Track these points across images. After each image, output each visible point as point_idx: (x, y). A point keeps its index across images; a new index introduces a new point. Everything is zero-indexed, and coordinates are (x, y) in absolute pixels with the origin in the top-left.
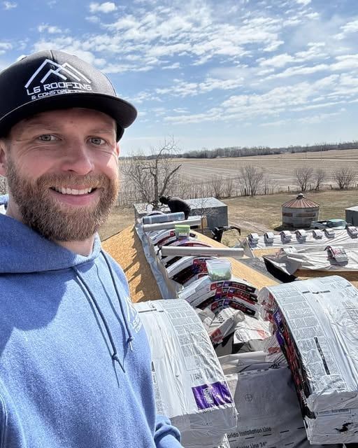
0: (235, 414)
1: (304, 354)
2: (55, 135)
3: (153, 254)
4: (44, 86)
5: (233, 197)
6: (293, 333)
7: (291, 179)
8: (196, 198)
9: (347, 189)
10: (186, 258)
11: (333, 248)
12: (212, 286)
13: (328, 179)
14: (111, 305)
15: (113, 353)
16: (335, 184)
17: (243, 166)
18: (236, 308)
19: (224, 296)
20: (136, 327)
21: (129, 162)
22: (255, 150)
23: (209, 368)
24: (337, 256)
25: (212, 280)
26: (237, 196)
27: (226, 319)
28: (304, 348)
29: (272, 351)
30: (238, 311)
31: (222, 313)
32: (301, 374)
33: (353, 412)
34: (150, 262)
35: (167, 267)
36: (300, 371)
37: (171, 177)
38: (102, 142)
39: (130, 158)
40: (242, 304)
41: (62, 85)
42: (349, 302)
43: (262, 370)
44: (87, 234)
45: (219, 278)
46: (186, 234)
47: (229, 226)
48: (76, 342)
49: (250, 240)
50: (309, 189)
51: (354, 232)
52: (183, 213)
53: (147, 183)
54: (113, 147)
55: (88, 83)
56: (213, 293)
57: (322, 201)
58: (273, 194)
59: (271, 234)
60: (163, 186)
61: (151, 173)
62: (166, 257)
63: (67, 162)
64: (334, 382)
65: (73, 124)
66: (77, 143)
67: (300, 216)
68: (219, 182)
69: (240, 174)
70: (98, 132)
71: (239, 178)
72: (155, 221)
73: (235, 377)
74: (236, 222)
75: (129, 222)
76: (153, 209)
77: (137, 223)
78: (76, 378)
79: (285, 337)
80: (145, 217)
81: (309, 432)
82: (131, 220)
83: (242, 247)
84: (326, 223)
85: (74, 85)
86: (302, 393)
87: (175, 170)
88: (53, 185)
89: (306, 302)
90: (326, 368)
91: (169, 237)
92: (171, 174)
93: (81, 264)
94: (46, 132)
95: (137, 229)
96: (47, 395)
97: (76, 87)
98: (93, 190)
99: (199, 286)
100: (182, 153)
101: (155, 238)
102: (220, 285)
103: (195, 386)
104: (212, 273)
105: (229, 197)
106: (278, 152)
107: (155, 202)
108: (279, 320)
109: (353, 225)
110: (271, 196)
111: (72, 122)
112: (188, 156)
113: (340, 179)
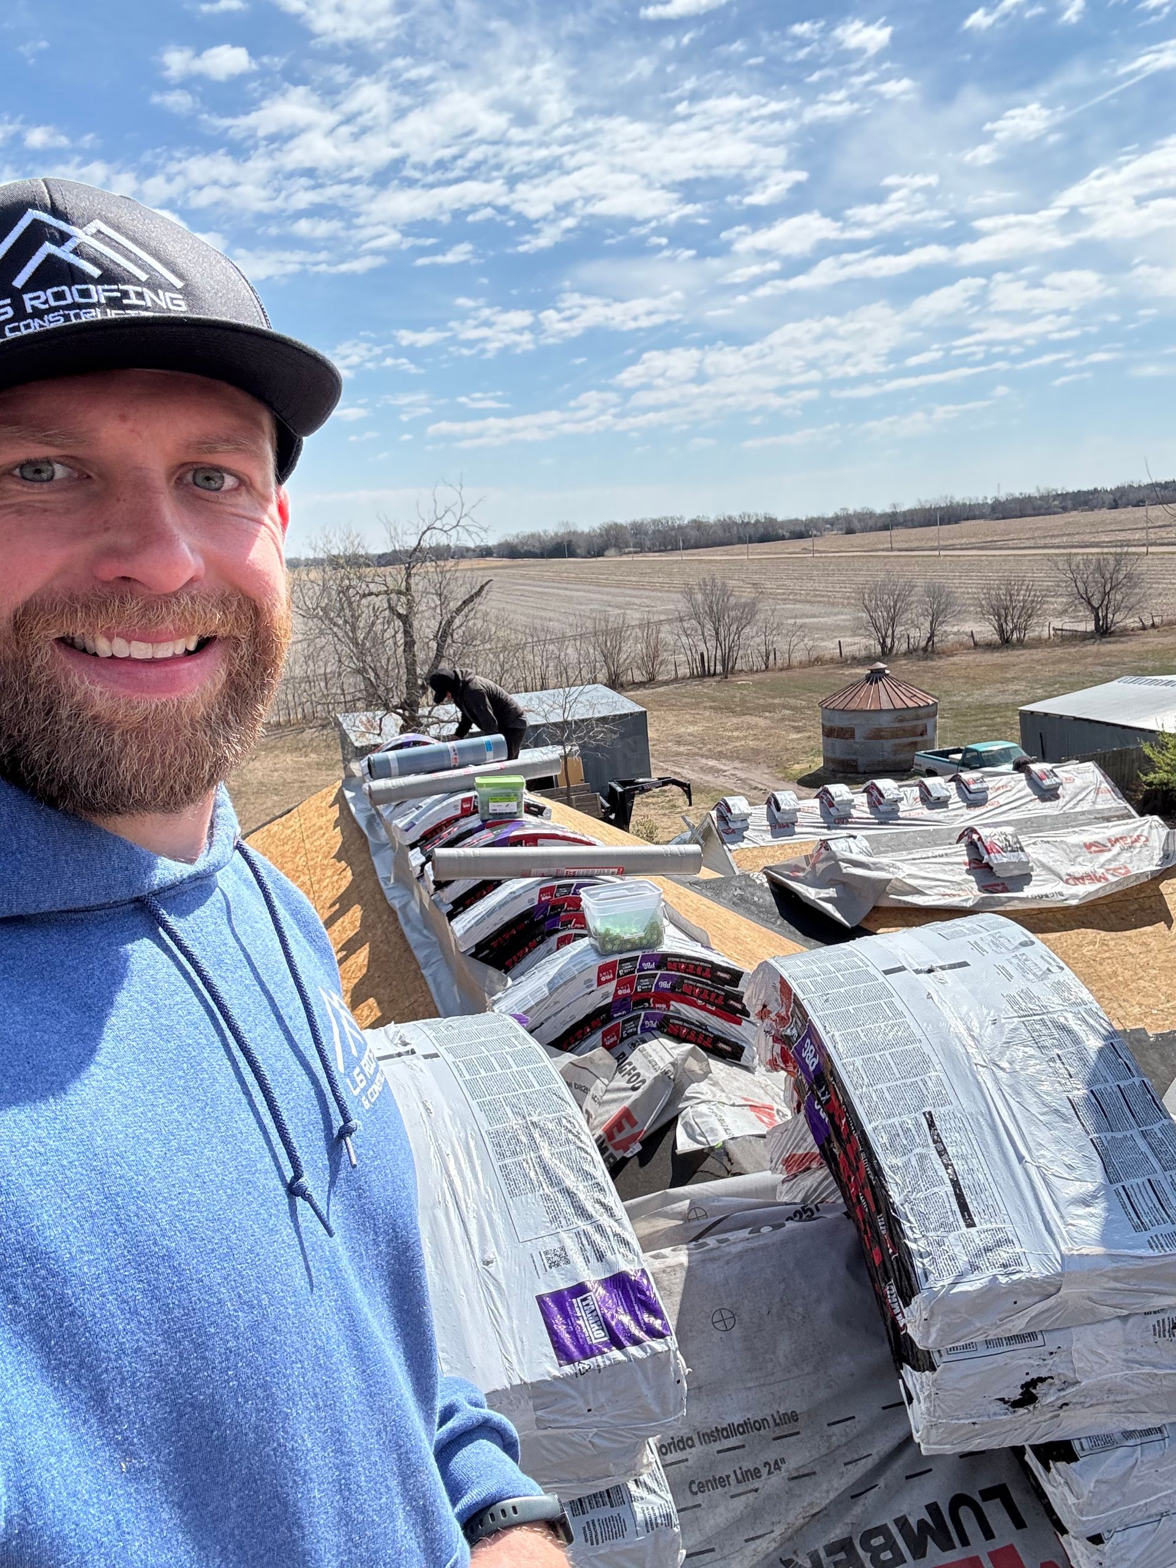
0: (677, 1371)
1: (894, 1168)
2: (68, 461)
3: (405, 879)
4: (26, 297)
5: (666, 683)
6: (856, 1102)
7: (844, 617)
8: (543, 687)
9: (1021, 644)
10: (513, 886)
11: (984, 832)
12: (602, 970)
13: (960, 615)
14: (280, 1018)
15: (289, 1174)
16: (986, 630)
17: (691, 581)
18: (680, 1039)
19: (641, 1000)
20: (364, 1090)
21: (313, 575)
22: (727, 525)
23: (590, 1229)
24: (996, 859)
25: (602, 953)
26: (676, 680)
27: (649, 1076)
28: (892, 1147)
29: (795, 1166)
30: (689, 1046)
31: (635, 1058)
32: (884, 1231)
33: (1052, 1342)
34: (396, 904)
35: (452, 916)
36: (881, 1222)
37: (457, 622)
38: (229, 482)
39: (317, 563)
40: (702, 1025)
41: (85, 294)
42: (1028, 995)
43: (765, 1230)
44: (188, 790)
45: (626, 945)
46: (512, 807)
47: (655, 776)
48: (166, 1143)
49: (722, 818)
50: (904, 647)
51: (1047, 782)
52: (500, 737)
53: (378, 642)
54: (265, 499)
55: (172, 288)
56: (605, 994)
57: (947, 685)
58: (789, 667)
59: (787, 798)
60: (432, 655)
61: (391, 608)
62: (448, 883)
63: (113, 552)
64: (987, 1250)
65: (129, 425)
66: (142, 487)
67: (877, 735)
68: (618, 633)
69: (683, 606)
70: (212, 451)
71: (681, 620)
72: (408, 766)
73: (679, 1257)
74: (676, 763)
75: (323, 776)
76: (403, 730)
77: (350, 776)
78: (168, 1257)
79: (831, 1116)
80: (375, 756)
81: (917, 1414)
82: (331, 767)
83: (697, 843)
84: (959, 756)
85: (125, 294)
86: (891, 1291)
87: (471, 599)
88: (67, 630)
89: (896, 1000)
90: (964, 1207)
91: (456, 819)
92: (459, 610)
93: (173, 887)
94: (38, 451)
95: (349, 794)
96: (72, 1314)
97: (134, 300)
98: (204, 644)
99: (560, 974)
100: (492, 541)
101: (412, 825)
102: (628, 966)
103: (544, 1290)
104: (602, 930)
105: (651, 681)
106: (801, 531)
107: (409, 706)
108: (812, 1062)
109: (1044, 759)
110: (784, 674)
111: (123, 418)
112: (512, 552)
113: (1000, 612)
